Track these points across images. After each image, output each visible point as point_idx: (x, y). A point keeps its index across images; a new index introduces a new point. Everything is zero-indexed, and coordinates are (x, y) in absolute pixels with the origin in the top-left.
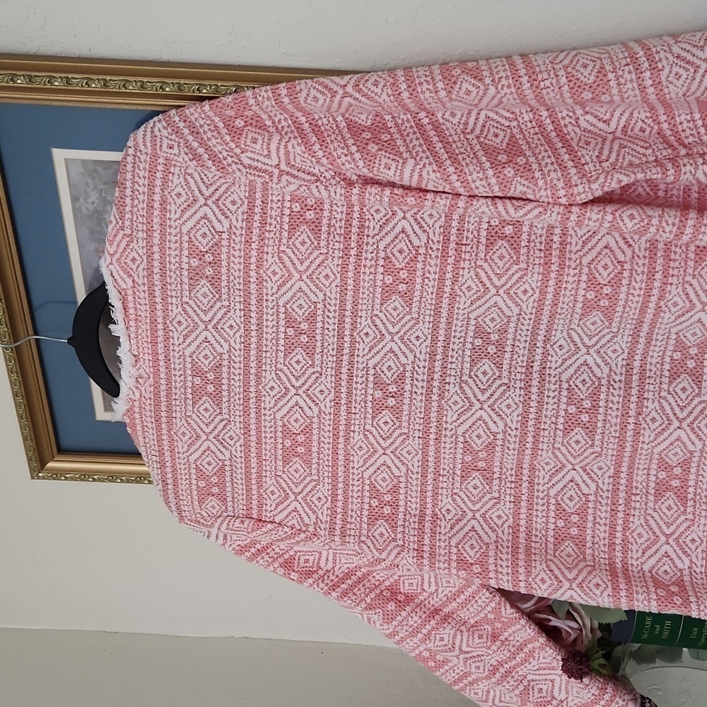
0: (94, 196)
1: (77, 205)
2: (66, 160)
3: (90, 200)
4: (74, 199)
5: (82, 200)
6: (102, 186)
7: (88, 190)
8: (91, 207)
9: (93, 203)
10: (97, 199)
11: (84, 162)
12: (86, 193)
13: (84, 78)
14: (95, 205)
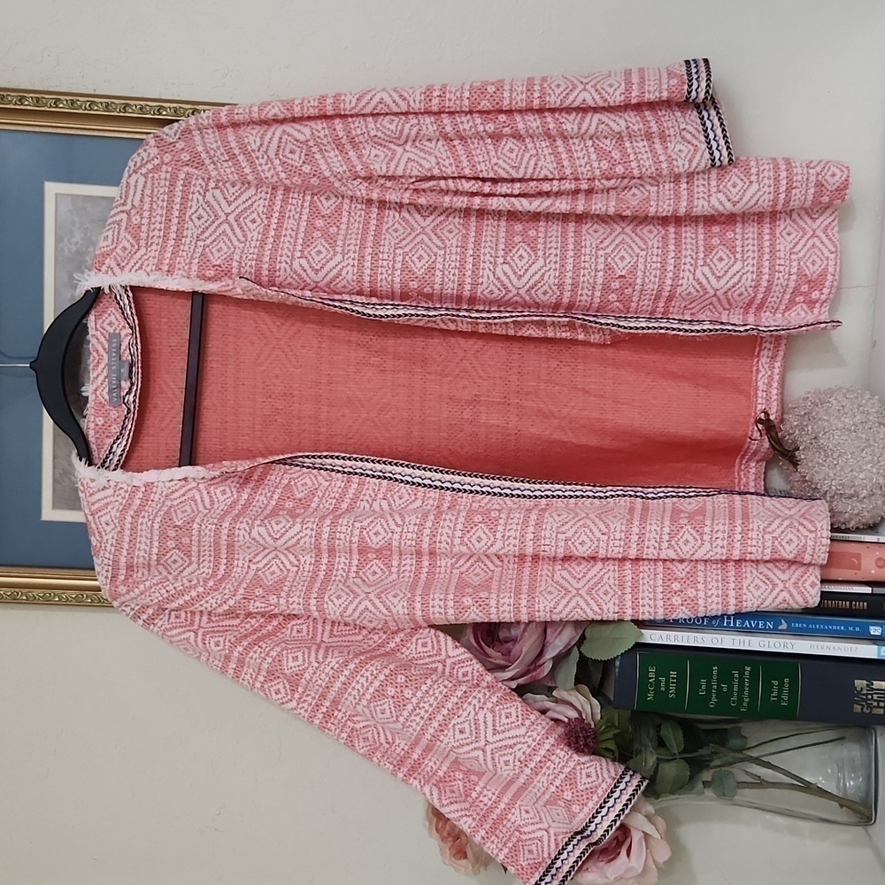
0: (78, 237)
1: (61, 245)
2: (57, 194)
3: (74, 240)
4: (58, 240)
5: (65, 240)
6: (88, 225)
7: (74, 229)
8: (74, 248)
9: (76, 243)
10: (81, 239)
11: (74, 197)
12: (71, 232)
13: (88, 101)
14: (79, 246)
